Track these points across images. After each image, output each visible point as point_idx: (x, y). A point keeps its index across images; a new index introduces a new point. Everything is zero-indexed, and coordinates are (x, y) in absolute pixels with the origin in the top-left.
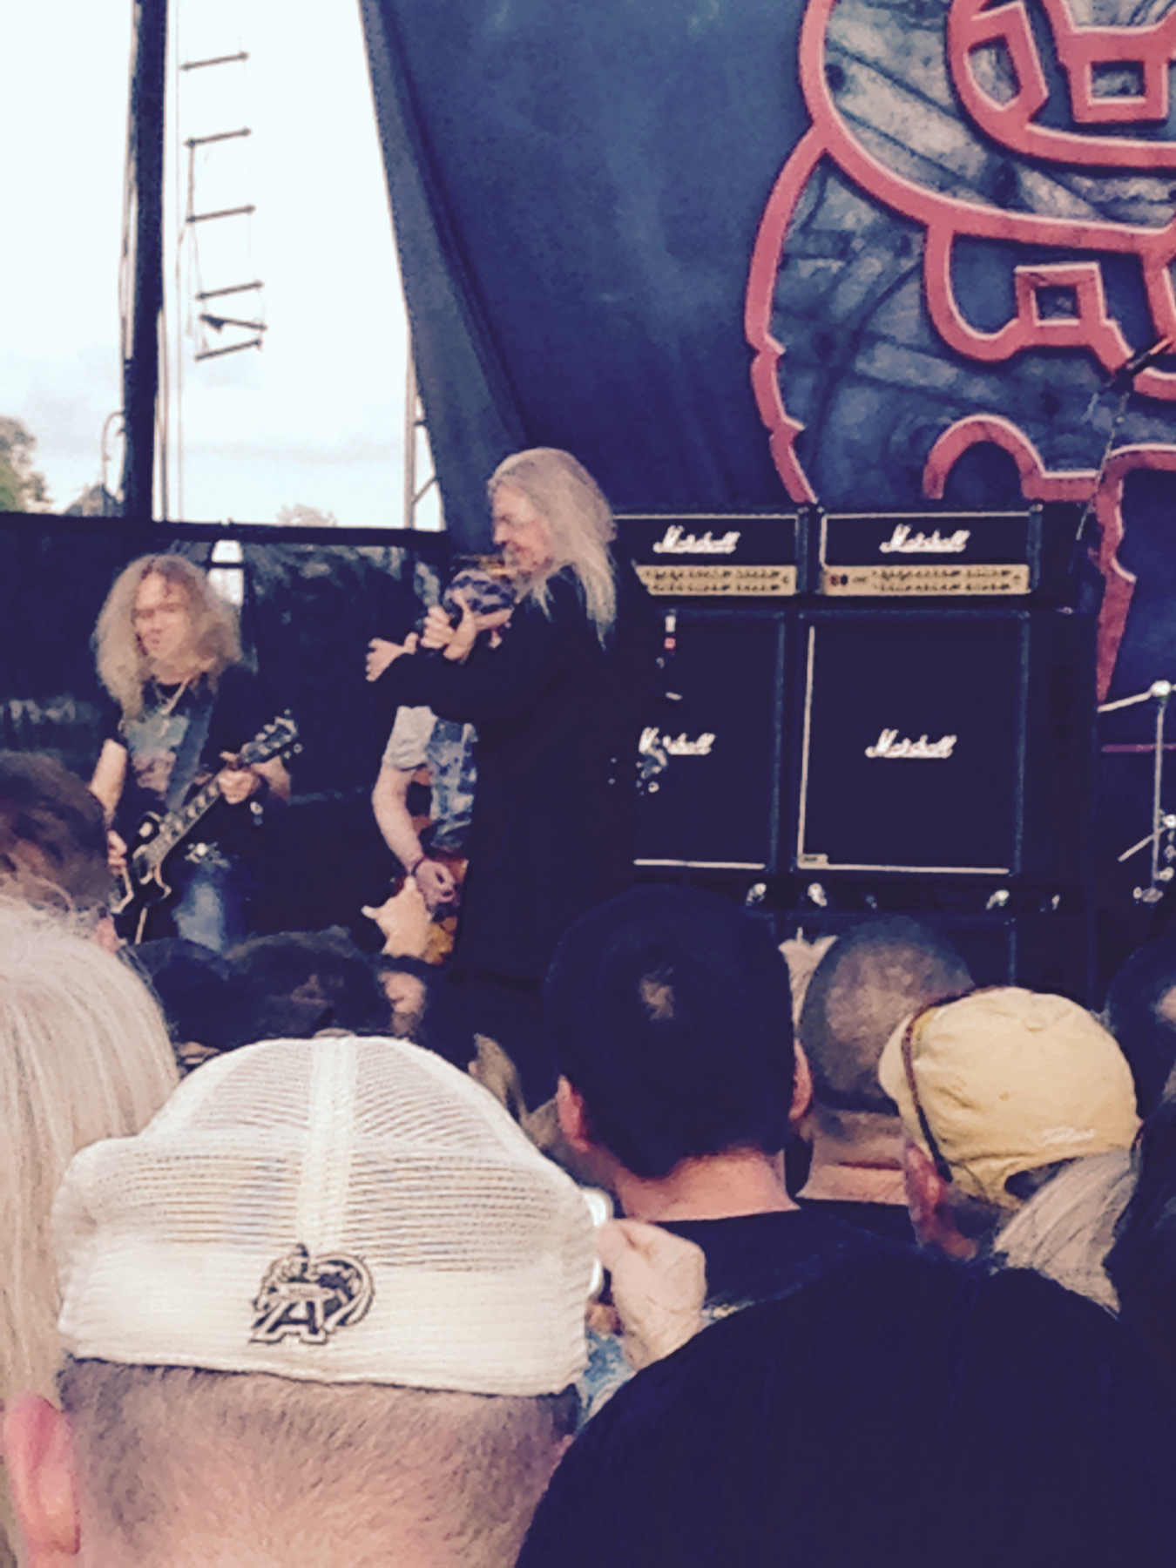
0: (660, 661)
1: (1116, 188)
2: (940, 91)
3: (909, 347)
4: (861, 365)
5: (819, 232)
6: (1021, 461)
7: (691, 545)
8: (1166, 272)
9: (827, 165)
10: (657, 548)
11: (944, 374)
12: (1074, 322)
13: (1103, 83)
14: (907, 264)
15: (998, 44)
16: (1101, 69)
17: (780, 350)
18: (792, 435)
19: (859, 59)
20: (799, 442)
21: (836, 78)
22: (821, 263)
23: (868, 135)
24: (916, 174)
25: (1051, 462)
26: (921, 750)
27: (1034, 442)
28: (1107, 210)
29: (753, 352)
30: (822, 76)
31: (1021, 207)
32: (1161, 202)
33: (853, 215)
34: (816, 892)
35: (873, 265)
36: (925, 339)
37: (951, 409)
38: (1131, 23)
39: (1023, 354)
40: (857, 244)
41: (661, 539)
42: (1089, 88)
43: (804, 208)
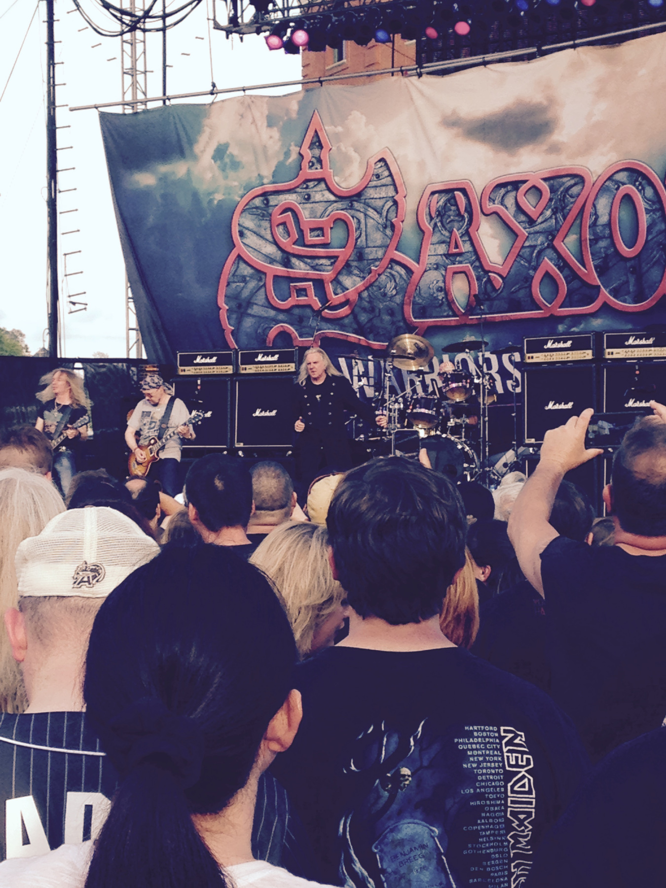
0: (196, 392)
1: (317, 261)
2: (269, 237)
3: (262, 306)
4: (249, 311)
5: (237, 276)
6: (293, 336)
7: (204, 361)
8: (330, 284)
9: (239, 257)
10: (195, 362)
11: (272, 313)
12: (306, 298)
13: (312, 234)
14: (261, 284)
15: (284, 224)
16: (312, 230)
17: (227, 308)
18: (231, 331)
19: (247, 229)
20: (233, 333)
21: (241, 234)
22: (238, 284)
23: (250, 249)
24: (263, 259)
25: (301, 336)
26: (268, 414)
27: (296, 330)
28: (314, 268)
29: (220, 309)
30: (238, 234)
31: (292, 268)
32: (329, 265)
33: (246, 271)
34: (240, 453)
35: (252, 284)
36: (267, 304)
37: (274, 323)
38: (320, 217)
39: (293, 307)
40: (248, 279)
41: (196, 359)
42: (309, 235)
43: (233, 269)
